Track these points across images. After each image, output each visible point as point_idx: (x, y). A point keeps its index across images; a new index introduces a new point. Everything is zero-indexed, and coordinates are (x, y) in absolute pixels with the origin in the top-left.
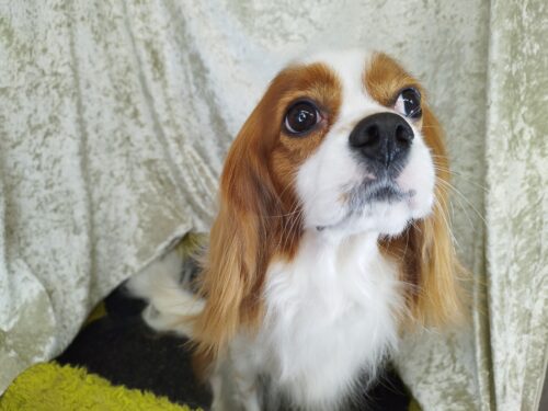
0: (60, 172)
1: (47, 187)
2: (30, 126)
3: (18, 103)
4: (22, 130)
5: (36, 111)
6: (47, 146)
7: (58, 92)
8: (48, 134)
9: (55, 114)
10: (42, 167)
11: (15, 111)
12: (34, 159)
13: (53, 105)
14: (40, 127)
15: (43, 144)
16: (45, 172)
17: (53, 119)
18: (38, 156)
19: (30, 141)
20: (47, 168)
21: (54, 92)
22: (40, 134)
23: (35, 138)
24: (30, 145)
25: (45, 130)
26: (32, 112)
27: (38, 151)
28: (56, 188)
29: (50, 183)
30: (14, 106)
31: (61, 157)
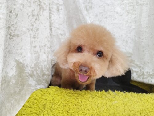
1: (33, 38)
2: (32, 14)
3: (30, 4)
4: (30, 14)
5: (35, 10)
10: (33, 30)
11: (29, 7)
12: (31, 26)
16: (33, 32)
18: (33, 25)
19: (31, 19)
20: (35, 31)
23: (33, 19)
24: (31, 21)
26: (34, 10)
27: (33, 24)
29: (35, 37)
30: (29, 5)
31: (39, 29)
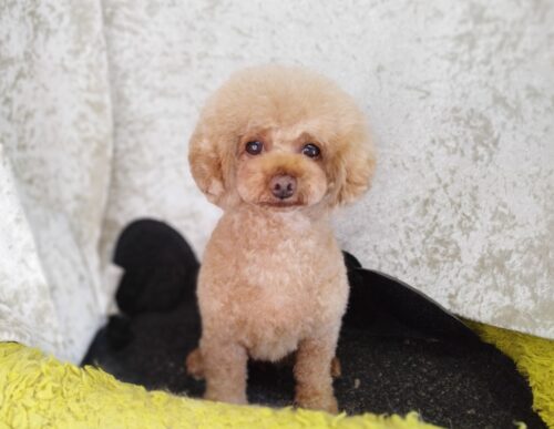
0: (33, 131)
6: (20, 91)
7: (32, 21)
8: (20, 75)
9: (30, 50)
13: (28, 37)
14: (11, 61)
15: (14, 86)
17: (27, 56)
18: (8, 101)
21: (28, 19)
22: (12, 72)
25: (17, 67)
28: (30, 152)
